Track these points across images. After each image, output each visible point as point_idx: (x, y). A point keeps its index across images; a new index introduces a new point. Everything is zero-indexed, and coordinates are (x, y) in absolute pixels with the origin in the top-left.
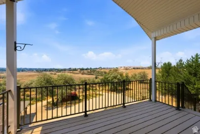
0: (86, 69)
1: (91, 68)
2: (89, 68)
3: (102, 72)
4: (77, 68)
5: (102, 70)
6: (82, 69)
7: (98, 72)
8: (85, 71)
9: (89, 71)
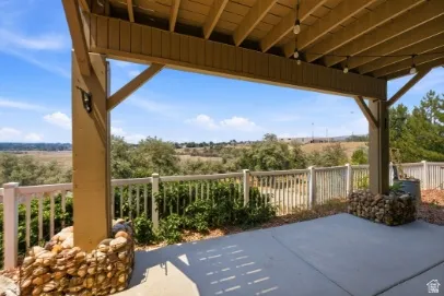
0: (201, 145)
1: (211, 143)
2: (207, 142)
3: (238, 151)
4: (179, 142)
5: (238, 147)
6: (192, 145)
7: (229, 150)
8: (198, 149)
9: (208, 148)
